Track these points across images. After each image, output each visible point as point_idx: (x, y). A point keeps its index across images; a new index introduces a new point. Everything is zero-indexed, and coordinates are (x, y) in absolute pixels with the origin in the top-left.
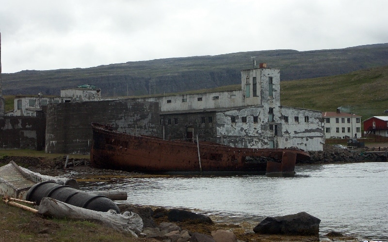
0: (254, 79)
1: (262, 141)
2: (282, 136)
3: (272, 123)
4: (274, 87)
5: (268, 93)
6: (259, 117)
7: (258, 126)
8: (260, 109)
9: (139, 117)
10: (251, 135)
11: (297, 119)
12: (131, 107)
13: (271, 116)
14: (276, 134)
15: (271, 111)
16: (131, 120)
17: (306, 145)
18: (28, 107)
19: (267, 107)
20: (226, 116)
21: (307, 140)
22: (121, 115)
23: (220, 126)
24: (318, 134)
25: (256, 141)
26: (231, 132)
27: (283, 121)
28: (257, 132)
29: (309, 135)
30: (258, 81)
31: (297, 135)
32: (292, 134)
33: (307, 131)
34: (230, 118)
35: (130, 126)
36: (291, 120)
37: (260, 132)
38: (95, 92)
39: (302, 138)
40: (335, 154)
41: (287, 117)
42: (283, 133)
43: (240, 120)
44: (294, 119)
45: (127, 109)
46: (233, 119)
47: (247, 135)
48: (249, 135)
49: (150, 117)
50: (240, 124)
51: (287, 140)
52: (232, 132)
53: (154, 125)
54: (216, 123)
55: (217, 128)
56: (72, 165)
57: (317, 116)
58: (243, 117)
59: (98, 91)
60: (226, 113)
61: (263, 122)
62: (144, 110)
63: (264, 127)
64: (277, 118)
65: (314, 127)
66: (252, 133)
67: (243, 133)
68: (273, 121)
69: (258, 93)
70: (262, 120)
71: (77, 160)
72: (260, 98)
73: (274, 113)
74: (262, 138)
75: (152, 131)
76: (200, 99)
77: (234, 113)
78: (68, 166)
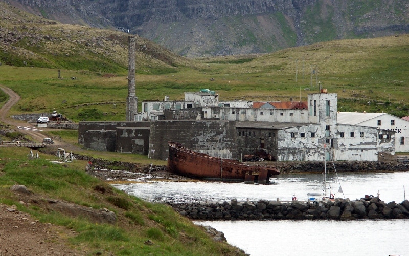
0: (315, 101)
1: (319, 152)
2: (338, 148)
3: (329, 138)
4: (331, 108)
5: (325, 113)
6: (317, 133)
7: (316, 140)
8: (317, 127)
9: (215, 133)
10: (309, 147)
11: (352, 134)
12: (209, 126)
13: (328, 132)
14: (332, 146)
15: (328, 128)
16: (209, 136)
17: (361, 155)
18: (152, 110)
19: (324, 125)
20: (287, 132)
21: (362, 151)
22: (201, 132)
23: (280, 140)
24: (373, 146)
25: (313, 152)
26: (290, 145)
27: (339, 136)
28: (314, 145)
29: (363, 148)
30: (317, 104)
31: (352, 147)
32: (348, 147)
33: (362, 144)
34: (290, 134)
35: (207, 140)
36: (347, 135)
37: (317, 145)
38: (214, 97)
39: (357, 149)
40: (381, 164)
41: (343, 133)
42: (339, 146)
43: (300, 136)
44: (350, 135)
45: (205, 127)
46: (293, 135)
47: (305, 147)
48: (307, 147)
49: (224, 133)
50: (299, 139)
51: (342, 151)
52: (292, 145)
53: (228, 139)
54: (278, 138)
55: (278, 142)
56: (155, 170)
57: (372, 132)
58: (302, 133)
59: (216, 96)
60: (286, 130)
61: (320, 137)
62: (219, 128)
63: (321, 142)
64: (334, 133)
65: (370, 140)
66: (309, 145)
67: (302, 146)
68: (330, 136)
69: (317, 114)
70: (319, 136)
71: (158, 167)
72: (318, 117)
73: (331, 130)
74: (319, 150)
75: (227, 144)
76: (282, 114)
77: (294, 130)
78: (151, 171)
